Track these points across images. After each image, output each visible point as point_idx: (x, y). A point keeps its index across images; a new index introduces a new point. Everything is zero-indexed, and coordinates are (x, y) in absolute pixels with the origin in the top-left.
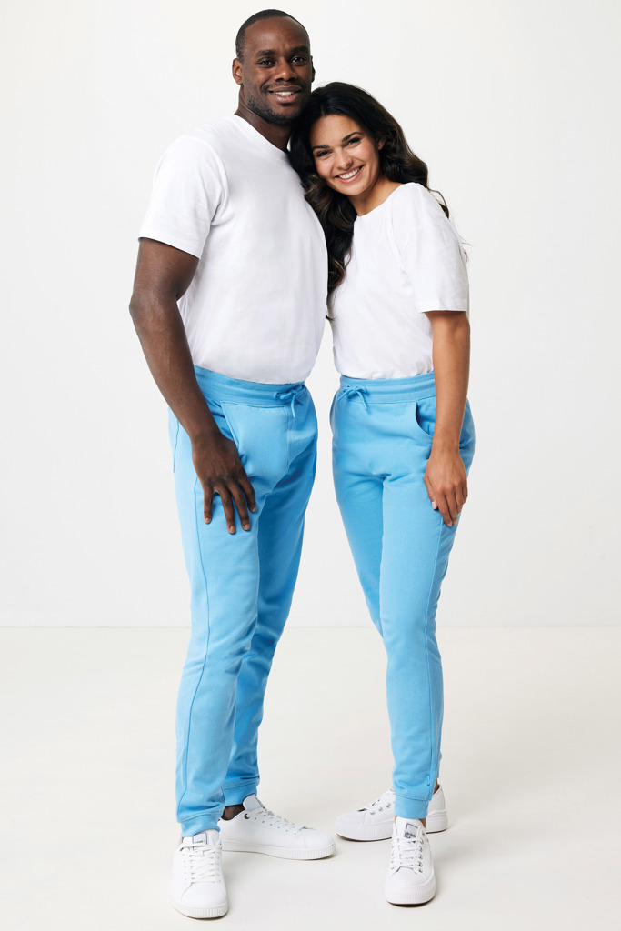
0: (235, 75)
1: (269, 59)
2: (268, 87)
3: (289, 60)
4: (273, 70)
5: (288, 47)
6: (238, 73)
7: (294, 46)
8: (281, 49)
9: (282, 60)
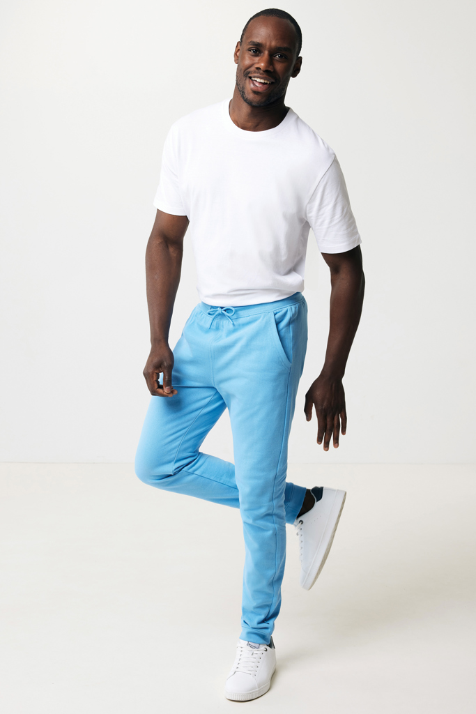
0: (236, 54)
1: (257, 49)
2: (249, 73)
3: (271, 55)
4: (257, 59)
5: (273, 44)
6: (238, 54)
7: (278, 45)
8: (268, 44)
9: (266, 52)
